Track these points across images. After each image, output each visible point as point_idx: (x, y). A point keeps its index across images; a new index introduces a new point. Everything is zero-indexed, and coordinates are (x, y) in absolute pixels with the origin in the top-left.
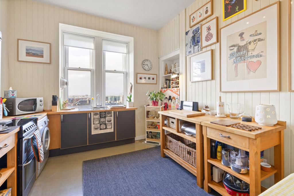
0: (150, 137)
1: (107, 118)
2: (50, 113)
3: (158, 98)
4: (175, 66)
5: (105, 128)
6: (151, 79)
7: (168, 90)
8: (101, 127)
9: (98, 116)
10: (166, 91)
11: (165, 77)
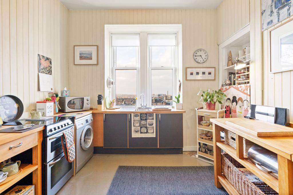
0: (204, 150)
1: (148, 121)
2: (95, 111)
3: (215, 99)
4: (245, 52)
5: (146, 132)
6: (207, 73)
7: (232, 88)
8: (142, 131)
9: (138, 118)
10: (228, 89)
11: (228, 69)
